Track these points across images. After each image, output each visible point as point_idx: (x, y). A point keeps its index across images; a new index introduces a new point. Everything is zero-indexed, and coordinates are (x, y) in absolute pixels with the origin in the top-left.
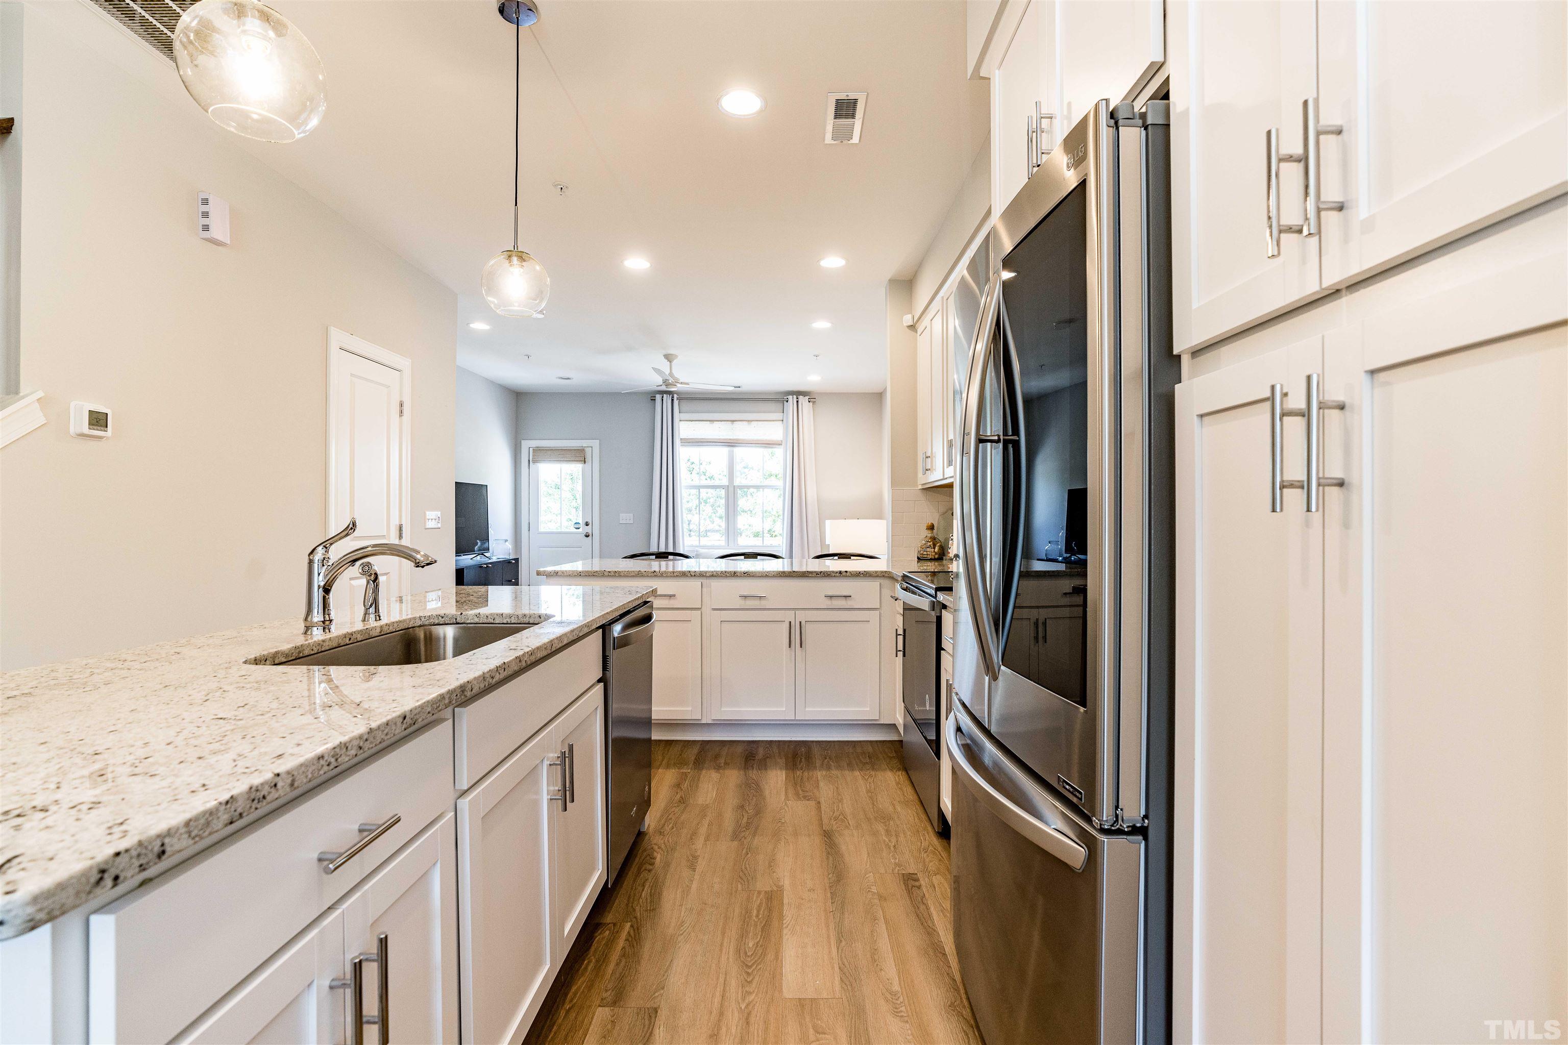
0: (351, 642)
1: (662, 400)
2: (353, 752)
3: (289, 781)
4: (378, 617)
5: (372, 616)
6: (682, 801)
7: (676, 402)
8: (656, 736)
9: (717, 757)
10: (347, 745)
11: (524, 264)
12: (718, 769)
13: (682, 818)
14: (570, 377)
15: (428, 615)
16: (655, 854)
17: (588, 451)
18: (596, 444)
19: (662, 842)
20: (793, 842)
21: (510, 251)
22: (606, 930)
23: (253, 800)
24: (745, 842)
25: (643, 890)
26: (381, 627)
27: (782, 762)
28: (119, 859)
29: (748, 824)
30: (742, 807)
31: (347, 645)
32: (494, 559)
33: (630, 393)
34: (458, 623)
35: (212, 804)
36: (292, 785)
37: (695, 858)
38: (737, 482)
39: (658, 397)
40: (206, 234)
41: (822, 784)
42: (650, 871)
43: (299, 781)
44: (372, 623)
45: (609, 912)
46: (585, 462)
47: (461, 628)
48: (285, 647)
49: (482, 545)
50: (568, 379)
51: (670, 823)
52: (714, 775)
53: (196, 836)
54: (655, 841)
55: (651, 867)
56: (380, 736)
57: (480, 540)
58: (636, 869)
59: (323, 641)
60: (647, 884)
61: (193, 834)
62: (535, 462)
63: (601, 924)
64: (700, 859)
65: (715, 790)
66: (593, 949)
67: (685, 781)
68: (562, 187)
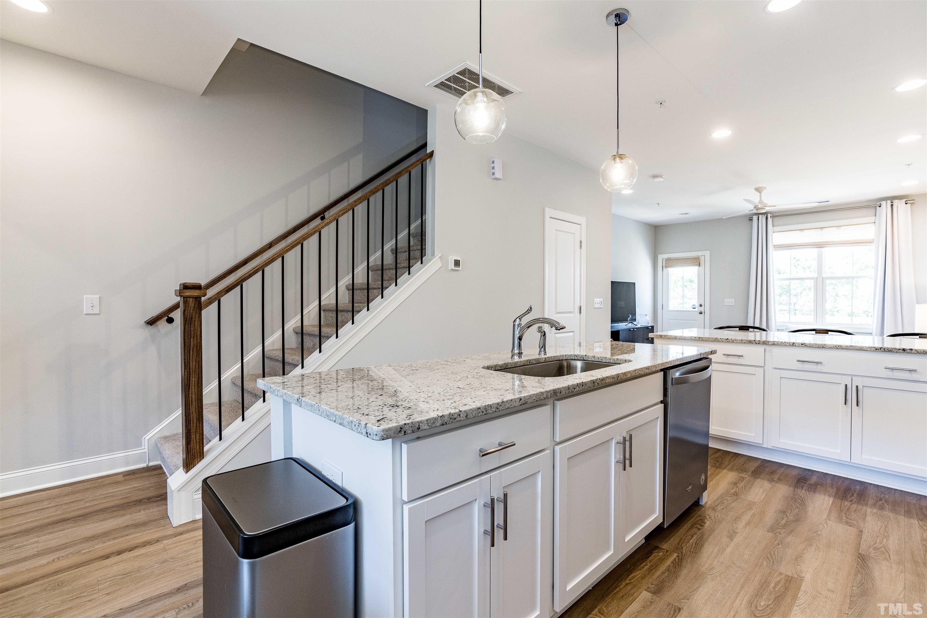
0: (530, 364)
1: (758, 219)
2: (494, 410)
3: (465, 415)
4: (545, 353)
5: (543, 353)
6: (736, 494)
7: (770, 220)
8: (712, 444)
9: (773, 473)
10: (491, 406)
11: (623, 161)
12: (771, 481)
13: (732, 505)
14: (687, 212)
15: (570, 354)
16: (706, 521)
17: (702, 259)
18: (707, 253)
19: (714, 515)
20: (823, 551)
21: (615, 155)
22: (662, 552)
23: (451, 418)
24: (779, 537)
25: (691, 539)
26: (545, 358)
27: (833, 491)
28: (406, 426)
29: (785, 526)
30: (784, 512)
31: (528, 365)
32: (639, 326)
33: (729, 218)
34: (584, 360)
35: (436, 416)
36: (466, 416)
37: (736, 533)
38: (824, 275)
39: (755, 218)
40: (494, 177)
41: (869, 518)
42: (699, 529)
43: (470, 416)
44: (543, 356)
45: (666, 543)
46: (700, 266)
47: (585, 363)
48: (501, 363)
49: (632, 317)
50: (687, 214)
51: (722, 505)
52: (767, 485)
53: (430, 426)
54: (708, 513)
55: (700, 527)
56: (508, 405)
57: (631, 315)
58: (691, 524)
59: (517, 362)
60: (695, 537)
61: (429, 425)
62: (666, 267)
63: (659, 547)
64: (738, 535)
65: (764, 494)
66: (650, 559)
67: (742, 482)
68: (661, 102)
